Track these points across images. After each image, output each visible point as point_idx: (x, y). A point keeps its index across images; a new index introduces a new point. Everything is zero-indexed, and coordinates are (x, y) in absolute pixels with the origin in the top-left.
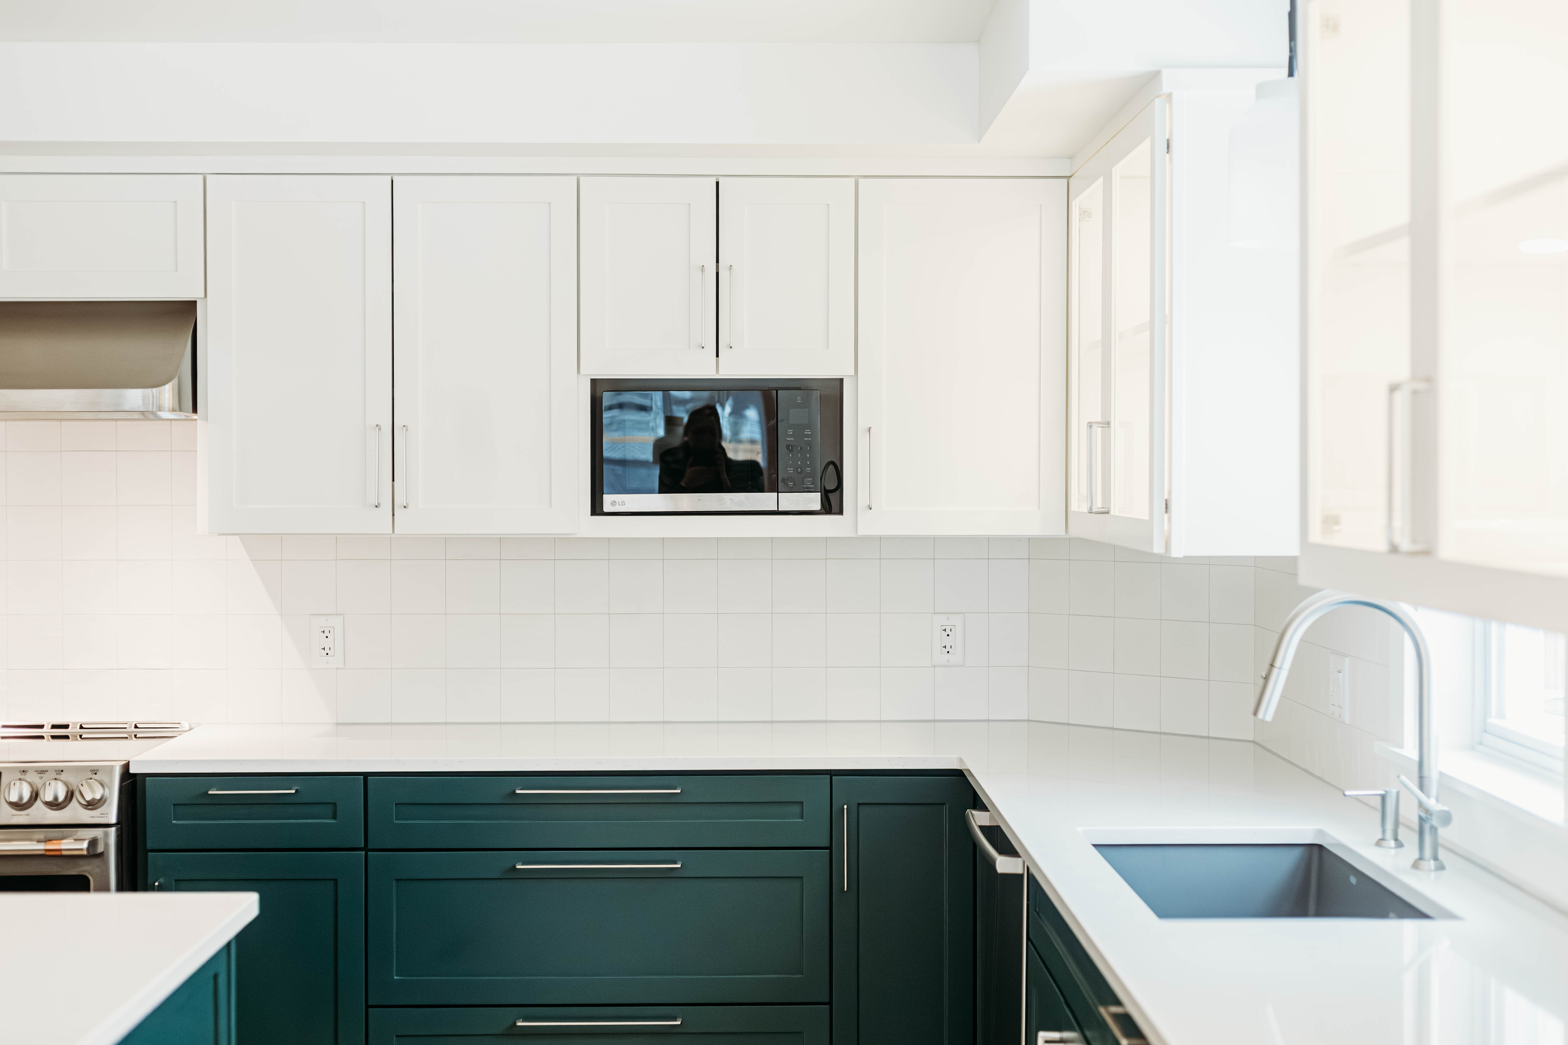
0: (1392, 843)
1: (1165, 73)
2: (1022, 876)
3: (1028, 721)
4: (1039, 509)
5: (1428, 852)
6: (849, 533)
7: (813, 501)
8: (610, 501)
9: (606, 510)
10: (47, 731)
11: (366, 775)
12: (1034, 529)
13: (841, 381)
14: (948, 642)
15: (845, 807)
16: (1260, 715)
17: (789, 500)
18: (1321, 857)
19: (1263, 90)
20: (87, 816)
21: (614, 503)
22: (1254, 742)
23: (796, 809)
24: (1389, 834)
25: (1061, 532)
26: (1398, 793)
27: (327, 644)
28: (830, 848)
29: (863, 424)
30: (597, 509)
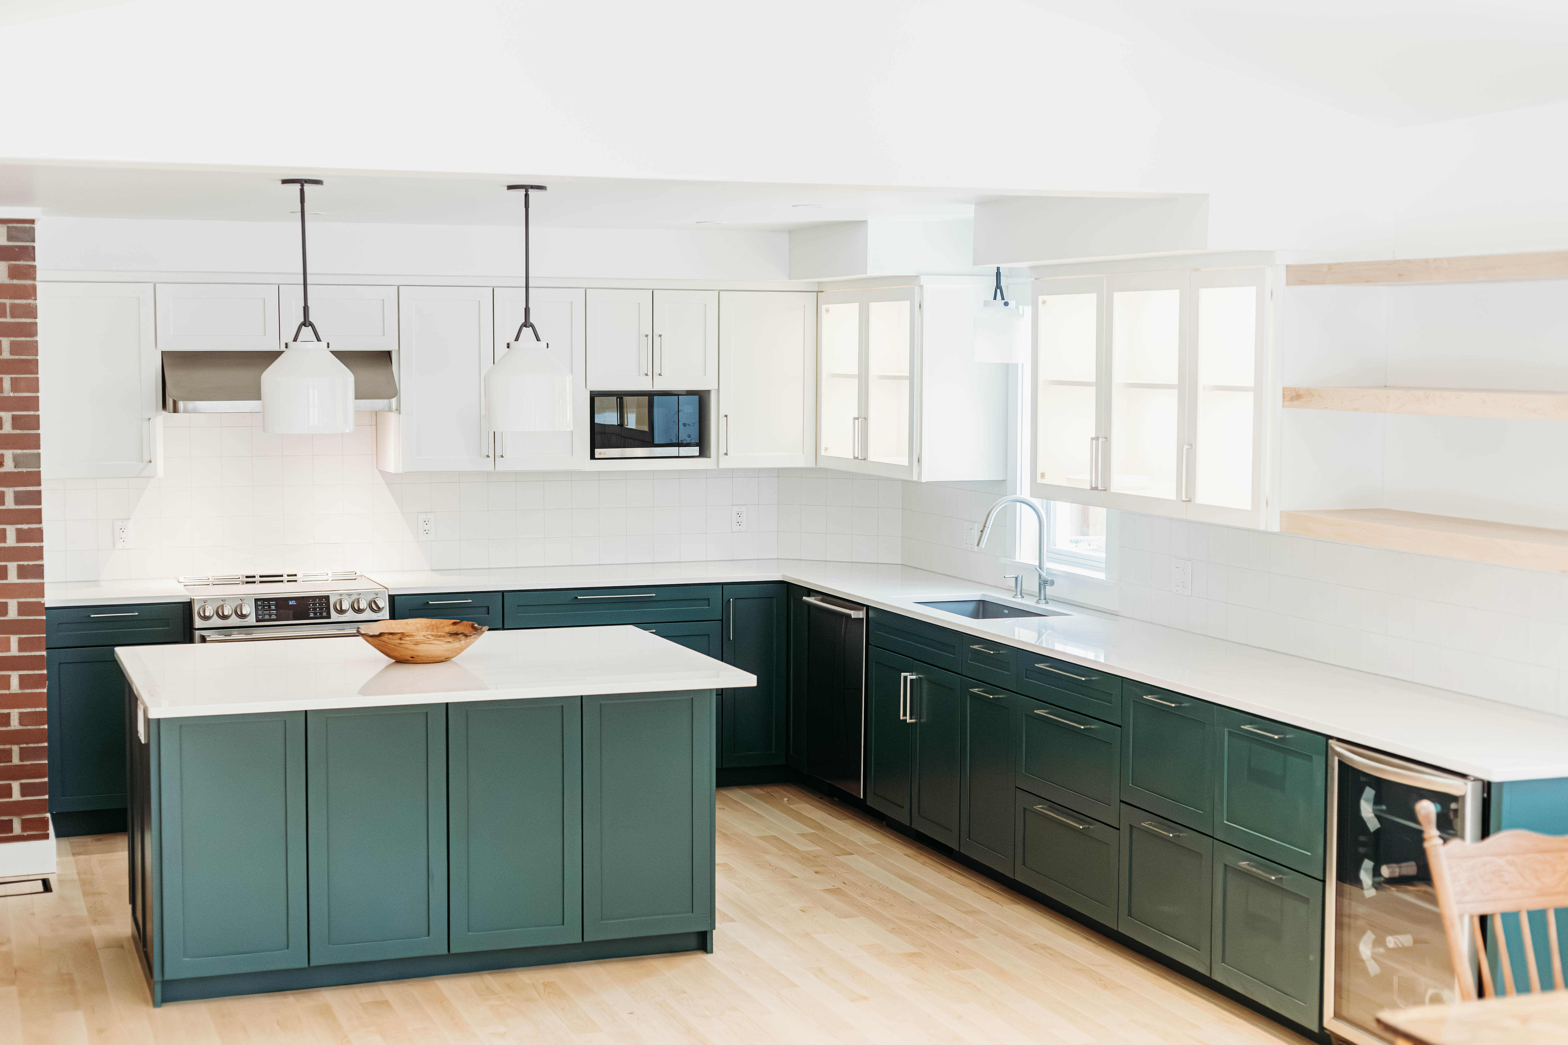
0: (1020, 596)
1: (922, 277)
2: (862, 619)
3: (778, 559)
4: (803, 454)
5: (1042, 597)
6: (714, 467)
7: (695, 451)
8: (598, 452)
9: (596, 457)
10: (285, 578)
11: (503, 592)
12: (801, 464)
13: (709, 391)
14: (739, 520)
15: (731, 600)
16: (980, 546)
17: (684, 451)
18: (983, 605)
19: (986, 303)
20: (374, 616)
21: (600, 453)
22: (902, 565)
23: (707, 602)
24: (1019, 593)
25: (813, 465)
26: (1022, 576)
27: (427, 528)
28: (722, 620)
29: (722, 413)
30: (593, 457)
